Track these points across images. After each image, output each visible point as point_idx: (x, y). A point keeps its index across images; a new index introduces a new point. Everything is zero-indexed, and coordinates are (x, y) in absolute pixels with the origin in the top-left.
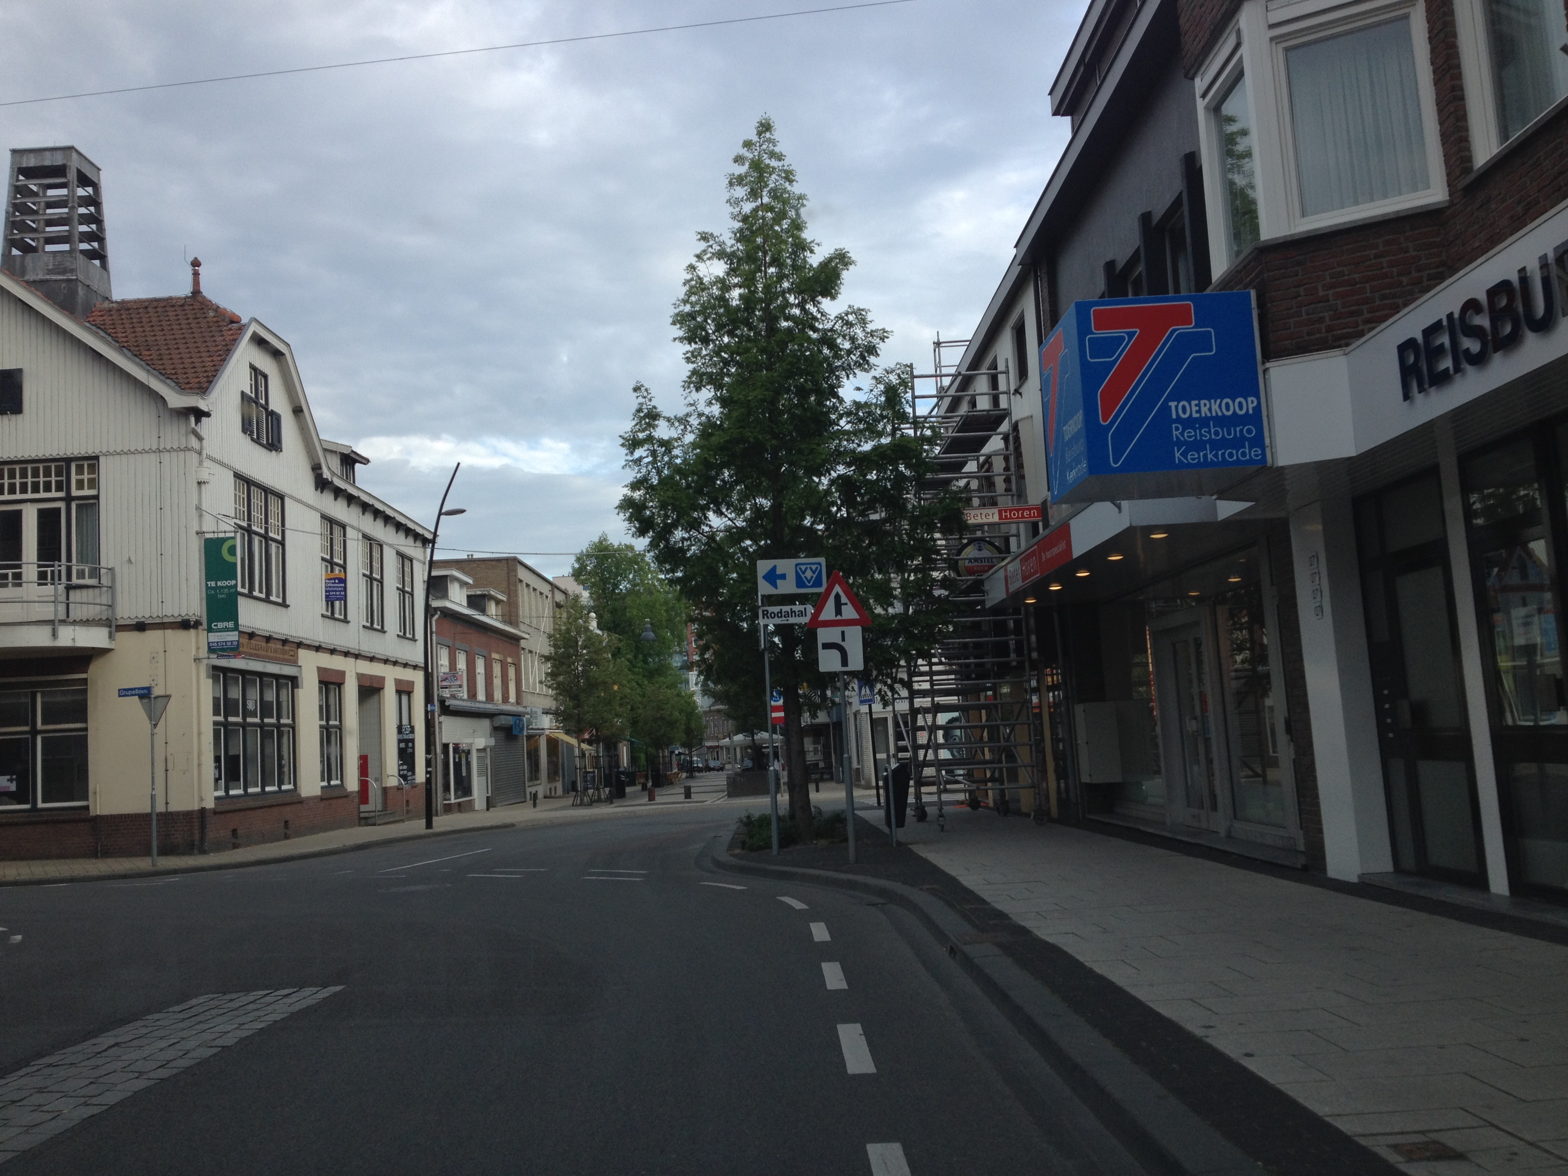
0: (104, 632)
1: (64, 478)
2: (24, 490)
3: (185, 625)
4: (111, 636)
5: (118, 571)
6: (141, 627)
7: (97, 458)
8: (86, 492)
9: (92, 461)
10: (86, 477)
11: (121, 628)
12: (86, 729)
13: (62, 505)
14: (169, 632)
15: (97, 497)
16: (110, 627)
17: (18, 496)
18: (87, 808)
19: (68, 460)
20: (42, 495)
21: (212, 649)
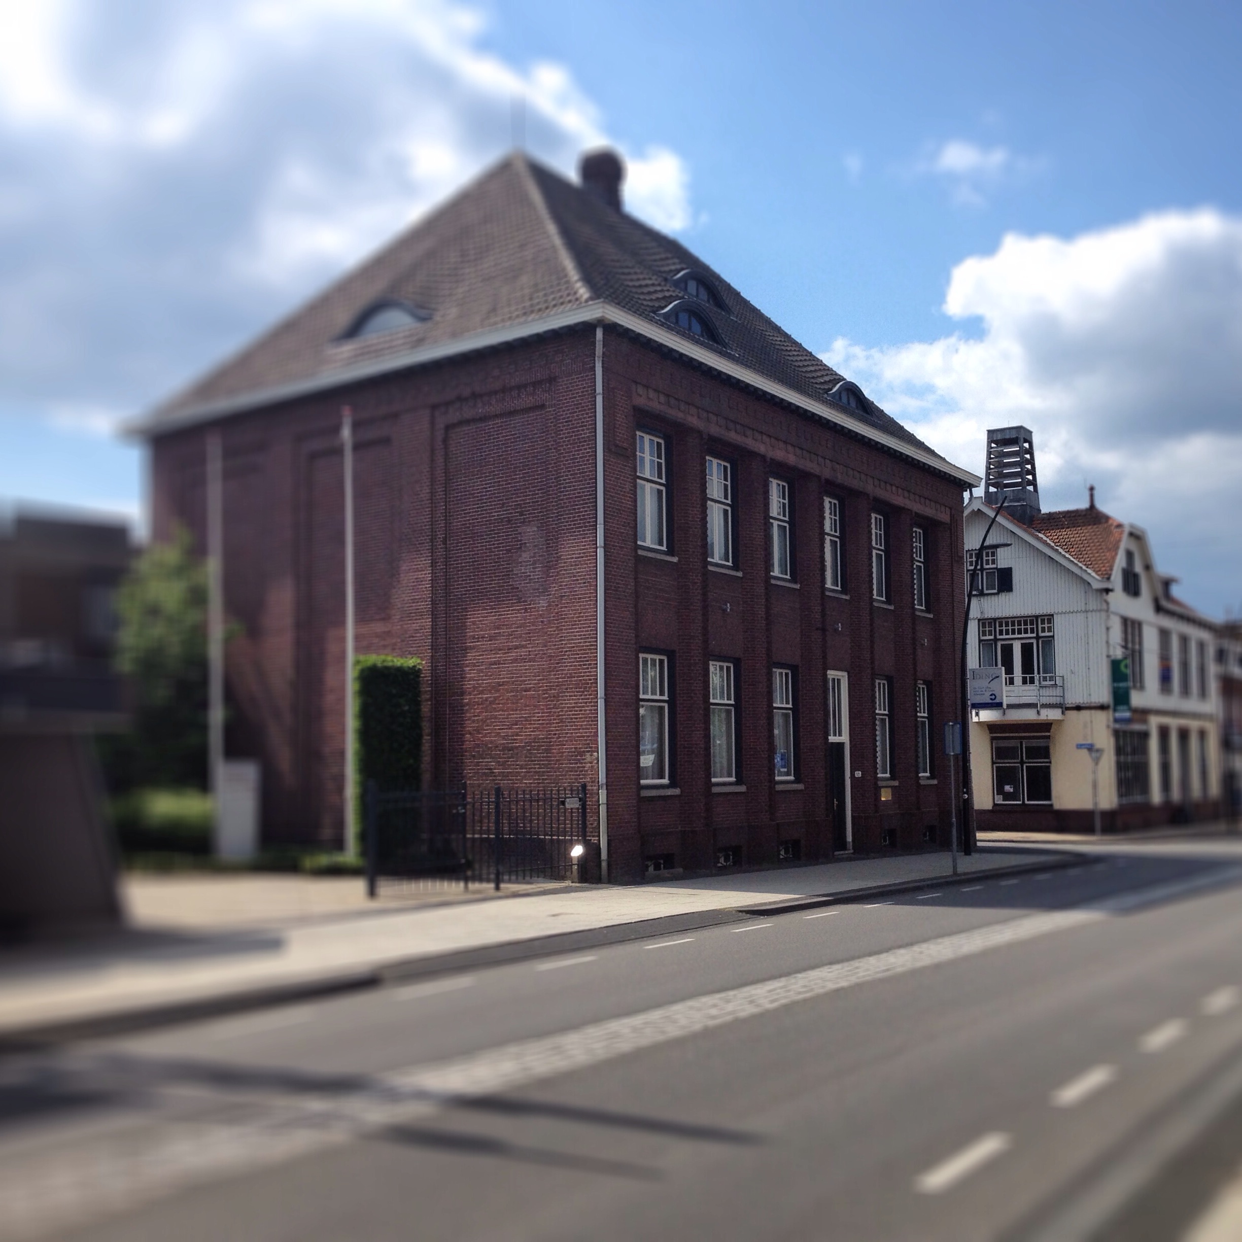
0: (1059, 711)
1: (1035, 626)
2: (1013, 633)
3: (1102, 707)
4: (1063, 713)
5: (1065, 677)
6: (1078, 708)
7: (1052, 615)
8: (1047, 634)
9: (1050, 618)
10: (1046, 625)
11: (1068, 709)
12: (1050, 762)
13: (1034, 641)
14: (1093, 712)
15: (1053, 637)
16: (1062, 708)
17: (1011, 636)
18: (1051, 805)
19: (1037, 617)
20: (1023, 635)
21: (1116, 720)
